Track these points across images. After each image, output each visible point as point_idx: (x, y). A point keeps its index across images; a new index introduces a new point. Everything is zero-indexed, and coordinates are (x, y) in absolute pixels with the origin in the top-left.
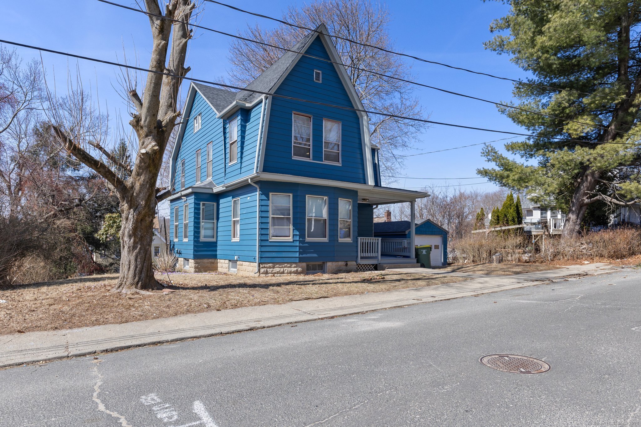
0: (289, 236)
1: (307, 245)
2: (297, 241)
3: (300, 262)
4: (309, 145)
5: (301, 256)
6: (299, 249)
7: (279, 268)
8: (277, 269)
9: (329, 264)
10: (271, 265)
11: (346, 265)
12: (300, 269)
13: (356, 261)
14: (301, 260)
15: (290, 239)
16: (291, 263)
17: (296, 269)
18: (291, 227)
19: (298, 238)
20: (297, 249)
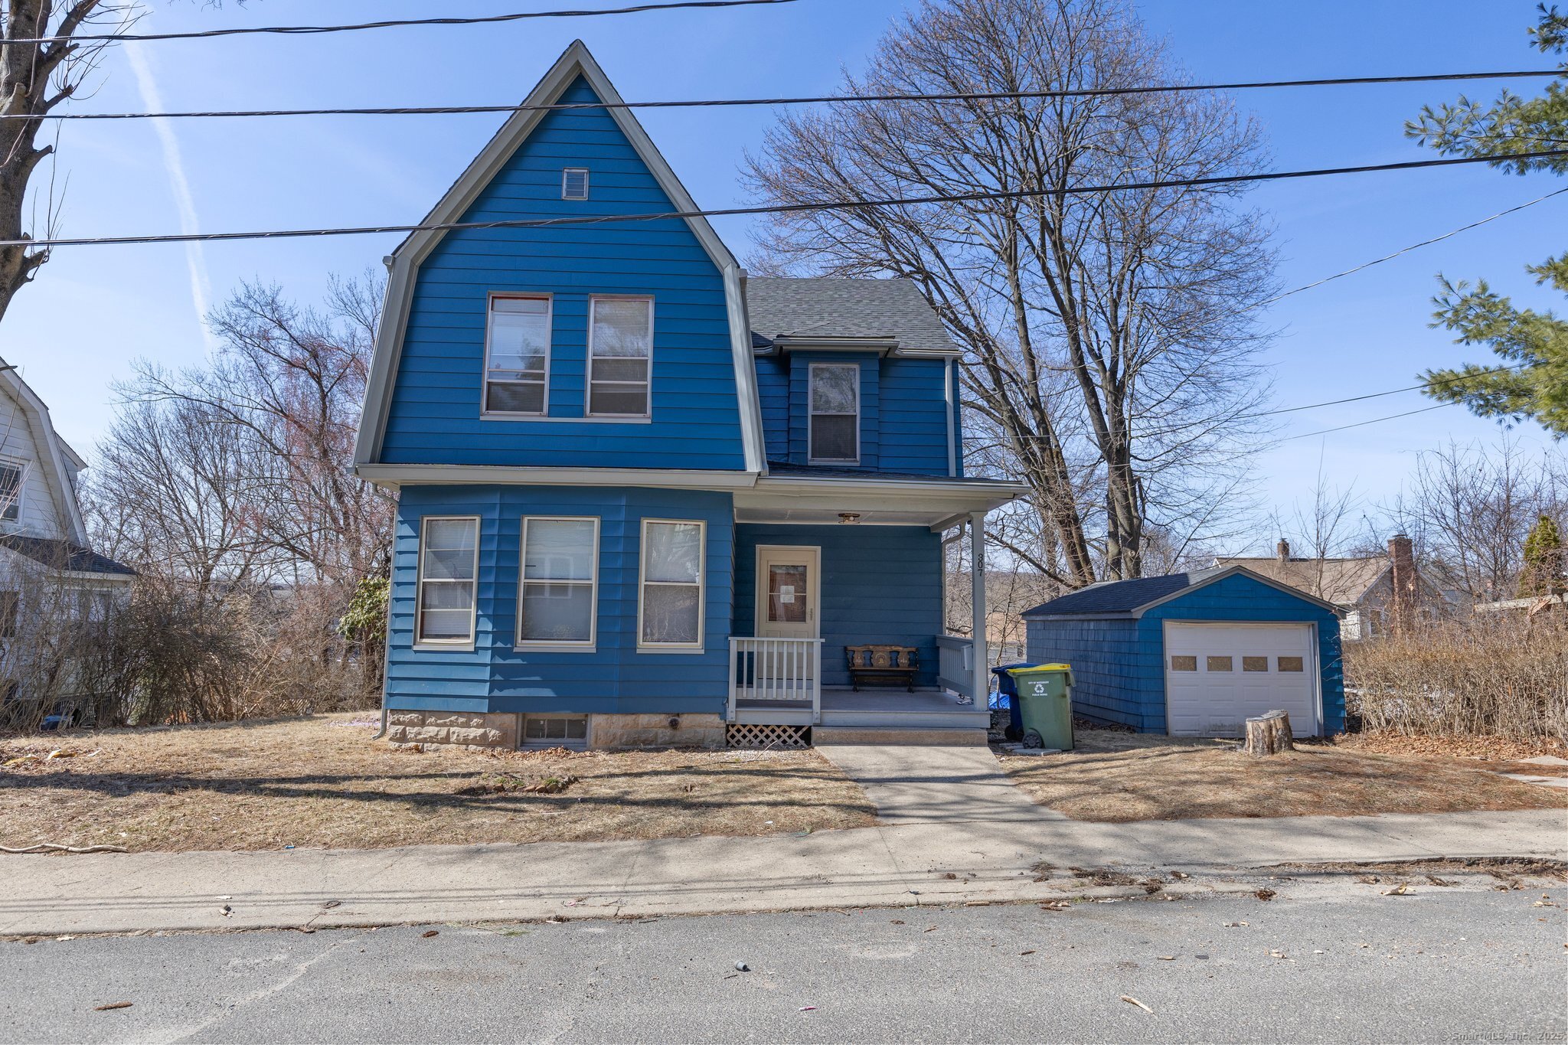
0: (467, 636)
1: (519, 661)
2: (486, 649)
3: (491, 710)
4: (541, 377)
5: (496, 693)
6: (492, 674)
7: (437, 725)
8: (431, 728)
9: (598, 722)
10: (414, 715)
11: (674, 724)
12: (493, 732)
13: (723, 715)
14: (497, 706)
15: (467, 644)
16: (470, 714)
17: (481, 731)
18: (473, 610)
19: (487, 642)
20: (486, 674)
